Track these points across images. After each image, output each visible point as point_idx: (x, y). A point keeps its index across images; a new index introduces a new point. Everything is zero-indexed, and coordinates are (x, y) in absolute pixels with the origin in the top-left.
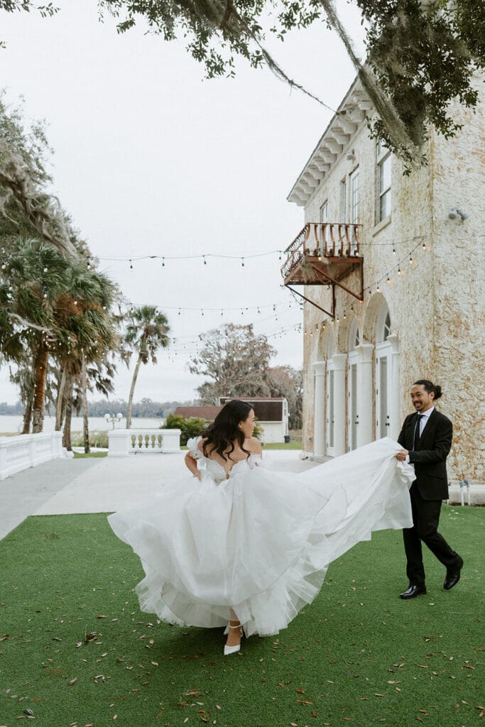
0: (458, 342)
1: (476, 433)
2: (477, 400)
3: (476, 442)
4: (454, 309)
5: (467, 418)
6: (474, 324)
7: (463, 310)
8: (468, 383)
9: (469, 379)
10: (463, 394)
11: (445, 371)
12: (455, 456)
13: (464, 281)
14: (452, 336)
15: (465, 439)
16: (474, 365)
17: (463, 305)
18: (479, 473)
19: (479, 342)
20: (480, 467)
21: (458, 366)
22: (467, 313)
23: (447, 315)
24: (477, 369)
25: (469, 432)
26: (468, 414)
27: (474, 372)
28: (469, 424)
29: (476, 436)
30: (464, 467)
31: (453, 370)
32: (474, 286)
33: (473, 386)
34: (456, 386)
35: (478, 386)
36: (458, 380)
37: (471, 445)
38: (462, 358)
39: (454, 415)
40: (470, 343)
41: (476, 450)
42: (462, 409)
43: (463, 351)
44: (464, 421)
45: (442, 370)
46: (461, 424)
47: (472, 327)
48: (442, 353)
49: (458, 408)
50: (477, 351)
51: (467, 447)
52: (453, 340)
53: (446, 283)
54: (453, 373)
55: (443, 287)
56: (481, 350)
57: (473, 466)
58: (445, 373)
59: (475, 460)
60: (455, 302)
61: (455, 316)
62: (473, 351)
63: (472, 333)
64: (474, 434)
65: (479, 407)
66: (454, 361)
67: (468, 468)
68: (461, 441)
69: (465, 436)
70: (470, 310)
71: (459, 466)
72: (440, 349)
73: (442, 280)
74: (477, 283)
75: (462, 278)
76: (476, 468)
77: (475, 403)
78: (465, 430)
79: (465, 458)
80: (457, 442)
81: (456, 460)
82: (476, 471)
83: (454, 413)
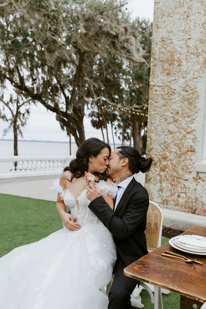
0: (171, 78)
1: (181, 164)
2: (184, 133)
3: (181, 172)
4: (169, 48)
5: (174, 149)
6: (186, 60)
7: (177, 47)
8: (177, 117)
9: (178, 113)
10: (172, 127)
11: (157, 107)
12: (161, 183)
13: (179, 19)
14: (165, 74)
15: (171, 168)
16: (184, 100)
17: (178, 44)
18: (181, 201)
19: (189, 77)
20: (183, 195)
21: (169, 102)
22: (180, 50)
23: (162, 55)
24: (186, 103)
25: (174, 162)
26: (175, 145)
27: (183, 106)
28: (175, 154)
29: (180, 166)
30: (168, 194)
31: (164, 106)
32: (189, 22)
33: (181, 119)
34: (166, 120)
35: (186, 119)
36: (168, 114)
37: (175, 174)
38: (173, 93)
39: (162, 146)
40: (181, 79)
41: (180, 180)
42: (169, 141)
43: (173, 86)
44: (170, 152)
45: (155, 106)
46: (168, 154)
47: (184, 62)
48: (156, 90)
49: (166, 140)
50: (187, 85)
51: (172, 176)
52: (166, 78)
53: (163, 26)
54: (164, 108)
55: (160, 30)
56: (191, 84)
57: (177, 194)
58: (157, 109)
59: (179, 188)
60: (170, 41)
61: (169, 54)
62: (184, 86)
63: (184, 68)
64: (179, 164)
65: (185, 139)
66: (166, 97)
67: (172, 195)
68: (167, 170)
69: (170, 165)
70: (184, 46)
71: (164, 192)
72: (154, 87)
73: (159, 24)
74: (192, 17)
75: (178, 16)
76: (179, 196)
77: (182, 135)
78: (171, 160)
79: (170, 185)
80: (163, 171)
81: (161, 186)
82: (179, 199)
83: (162, 144)
